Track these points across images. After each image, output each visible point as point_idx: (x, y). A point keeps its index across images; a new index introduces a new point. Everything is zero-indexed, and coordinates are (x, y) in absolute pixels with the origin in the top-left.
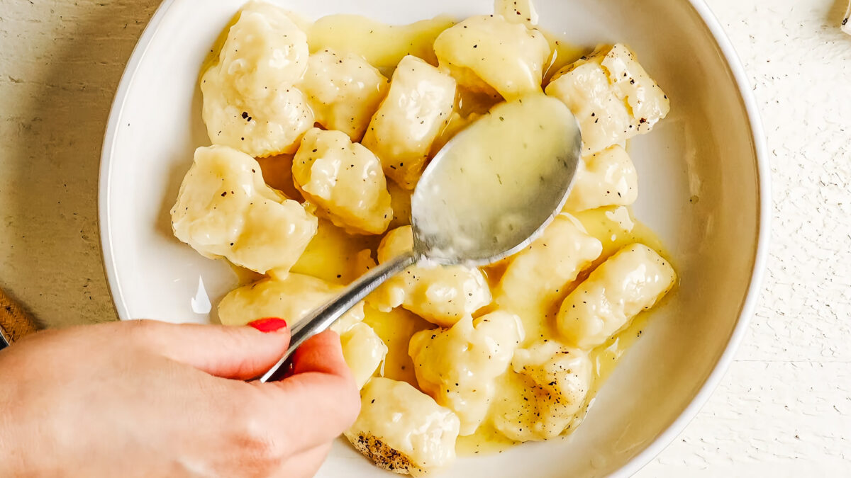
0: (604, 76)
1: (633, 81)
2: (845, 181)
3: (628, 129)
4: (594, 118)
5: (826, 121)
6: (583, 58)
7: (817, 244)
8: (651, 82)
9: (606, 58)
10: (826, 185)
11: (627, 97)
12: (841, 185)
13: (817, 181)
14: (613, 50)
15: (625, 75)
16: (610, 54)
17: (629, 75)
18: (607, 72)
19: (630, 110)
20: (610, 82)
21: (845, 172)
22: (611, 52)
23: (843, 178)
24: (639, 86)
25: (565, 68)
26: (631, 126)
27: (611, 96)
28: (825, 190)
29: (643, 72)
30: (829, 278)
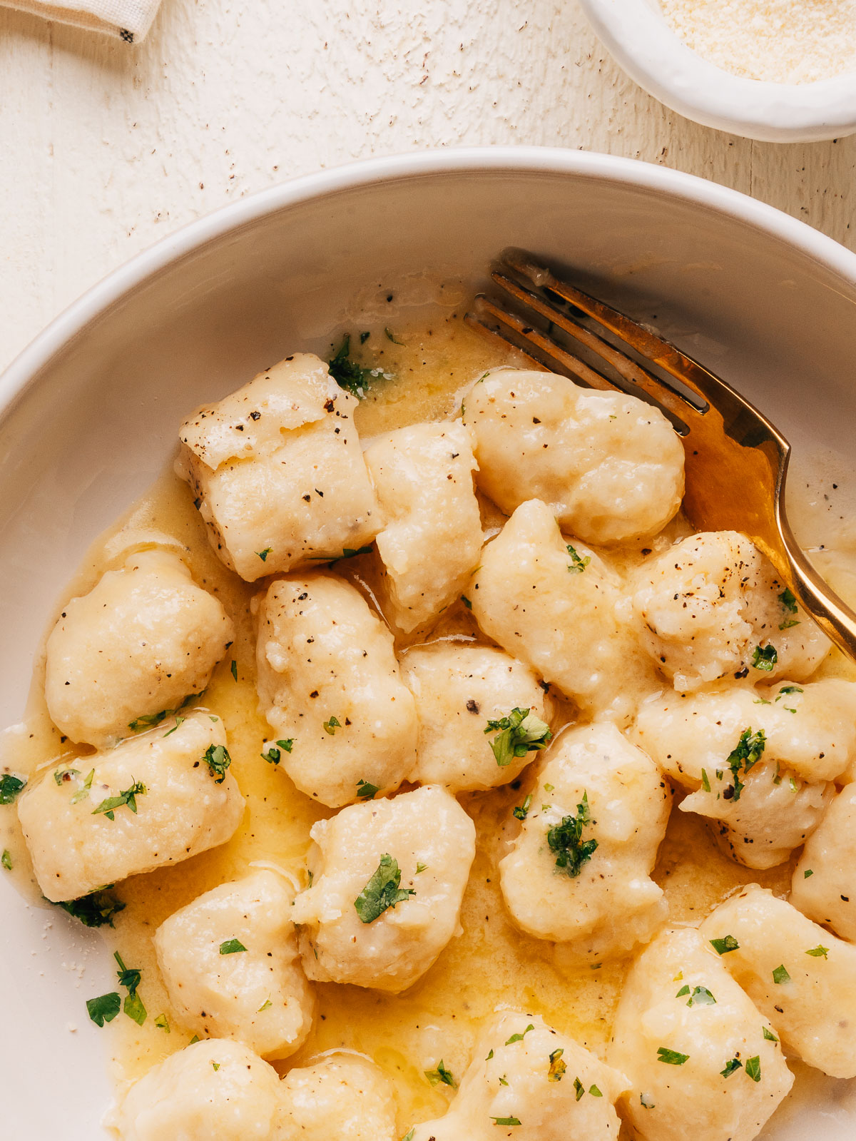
0: (238, 469)
1: (255, 416)
2: (419, 40)
3: (342, 436)
4: (315, 497)
5: (309, 76)
6: (197, 503)
7: (537, 91)
8: (260, 382)
9: (207, 459)
10: (426, 74)
11: (283, 430)
12: (428, 48)
13: (419, 93)
14: (191, 444)
15: (241, 428)
16: (197, 451)
17: (242, 421)
18: (230, 462)
19: (308, 427)
20: (250, 460)
21: (404, 40)
22: (193, 449)
23: (414, 44)
24: (265, 405)
25: (212, 540)
26: (337, 431)
27: (278, 459)
28: (437, 78)
29: (240, 394)
30: (598, 66)
